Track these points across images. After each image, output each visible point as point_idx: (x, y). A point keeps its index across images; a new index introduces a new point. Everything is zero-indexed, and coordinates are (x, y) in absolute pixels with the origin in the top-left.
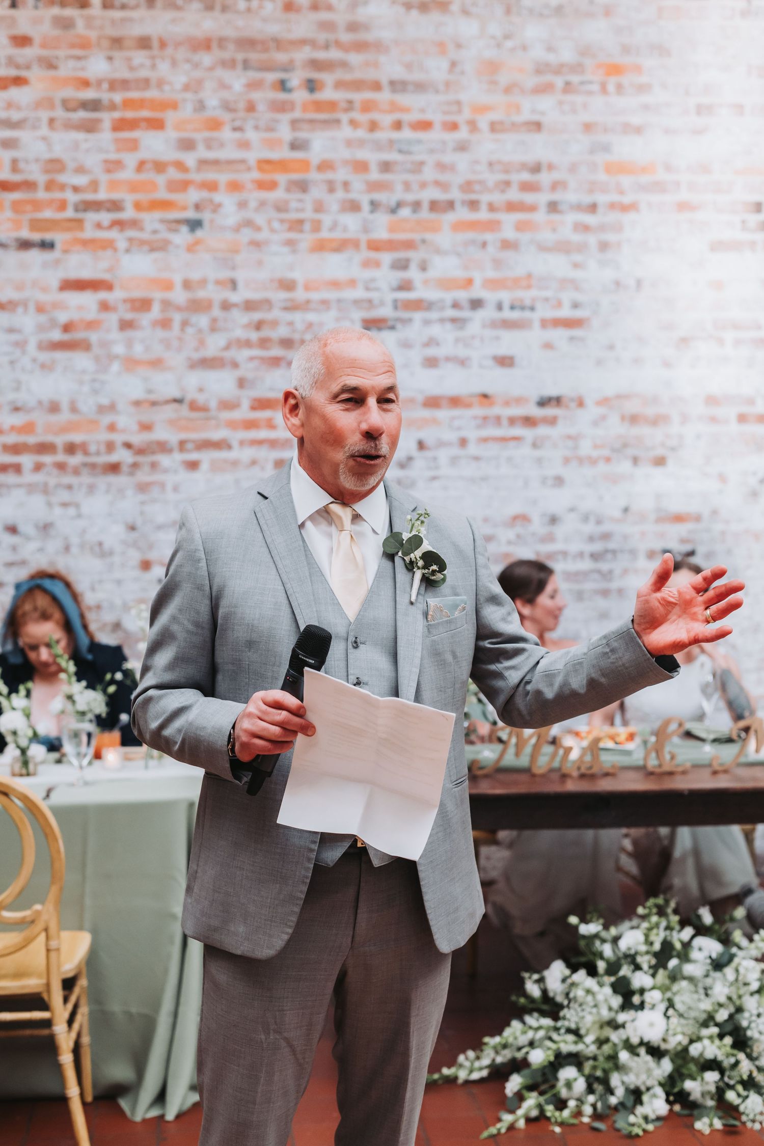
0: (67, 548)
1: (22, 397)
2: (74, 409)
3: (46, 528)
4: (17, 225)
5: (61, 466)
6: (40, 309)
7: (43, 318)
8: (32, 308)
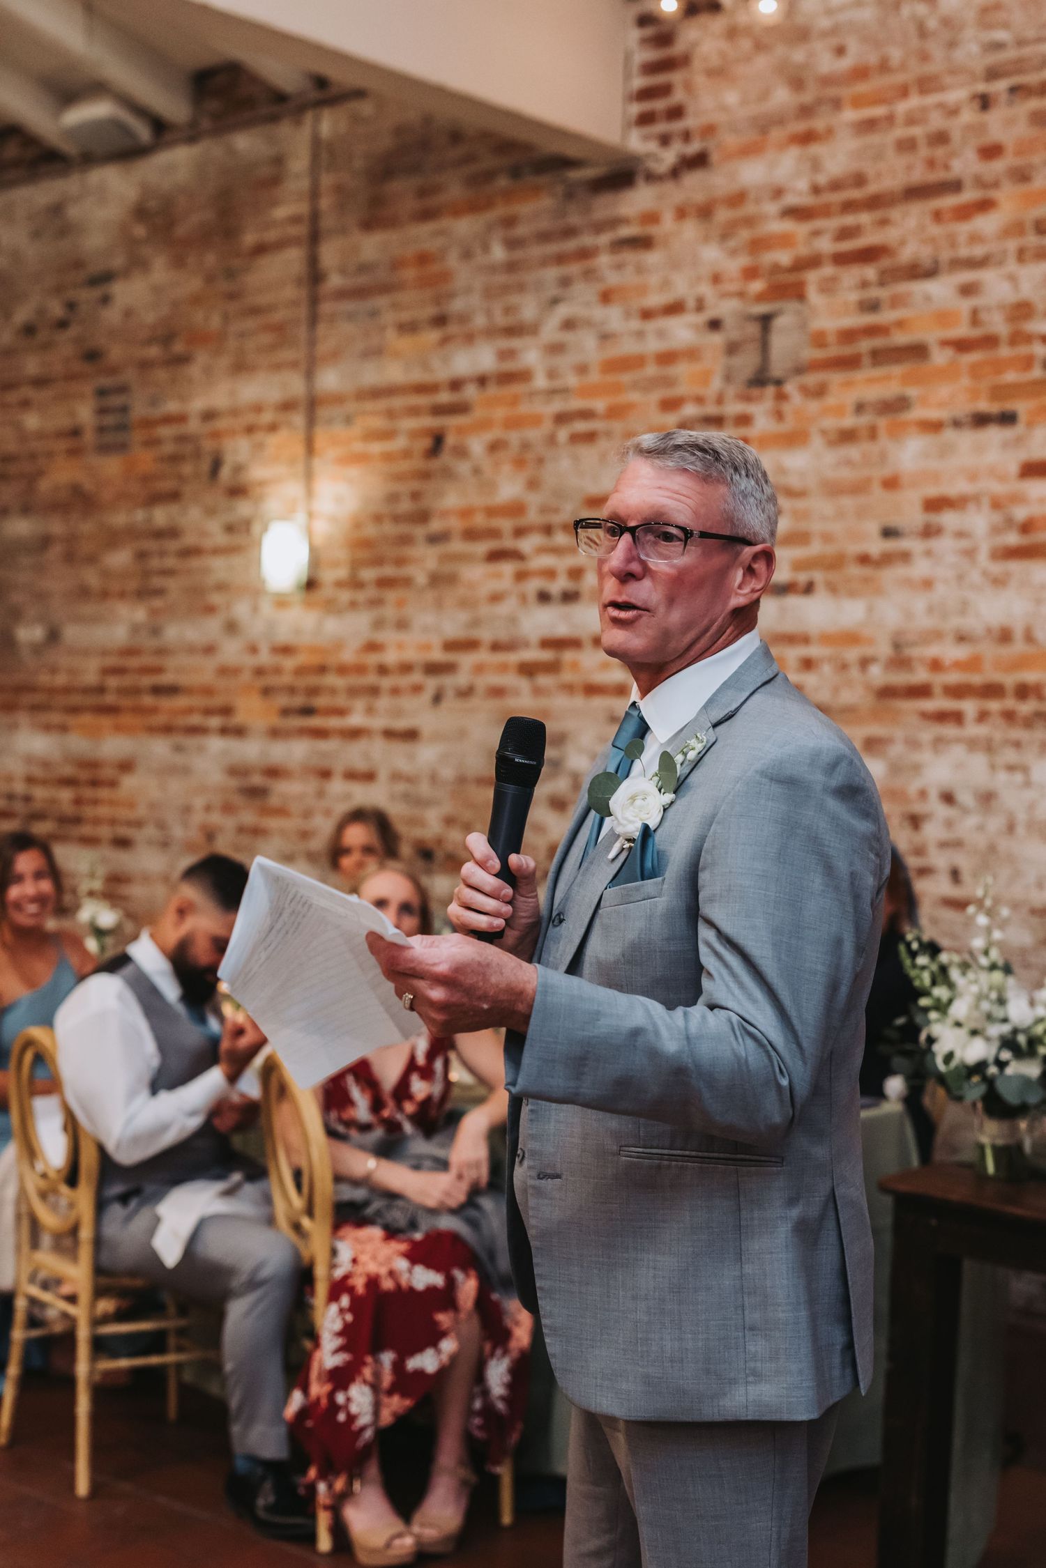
0: (1011, 828)
1: (970, 623)
2: (1029, 638)
3: (987, 798)
4: (974, 394)
5: (1009, 716)
6: (996, 504)
7: (997, 518)
8: (986, 502)
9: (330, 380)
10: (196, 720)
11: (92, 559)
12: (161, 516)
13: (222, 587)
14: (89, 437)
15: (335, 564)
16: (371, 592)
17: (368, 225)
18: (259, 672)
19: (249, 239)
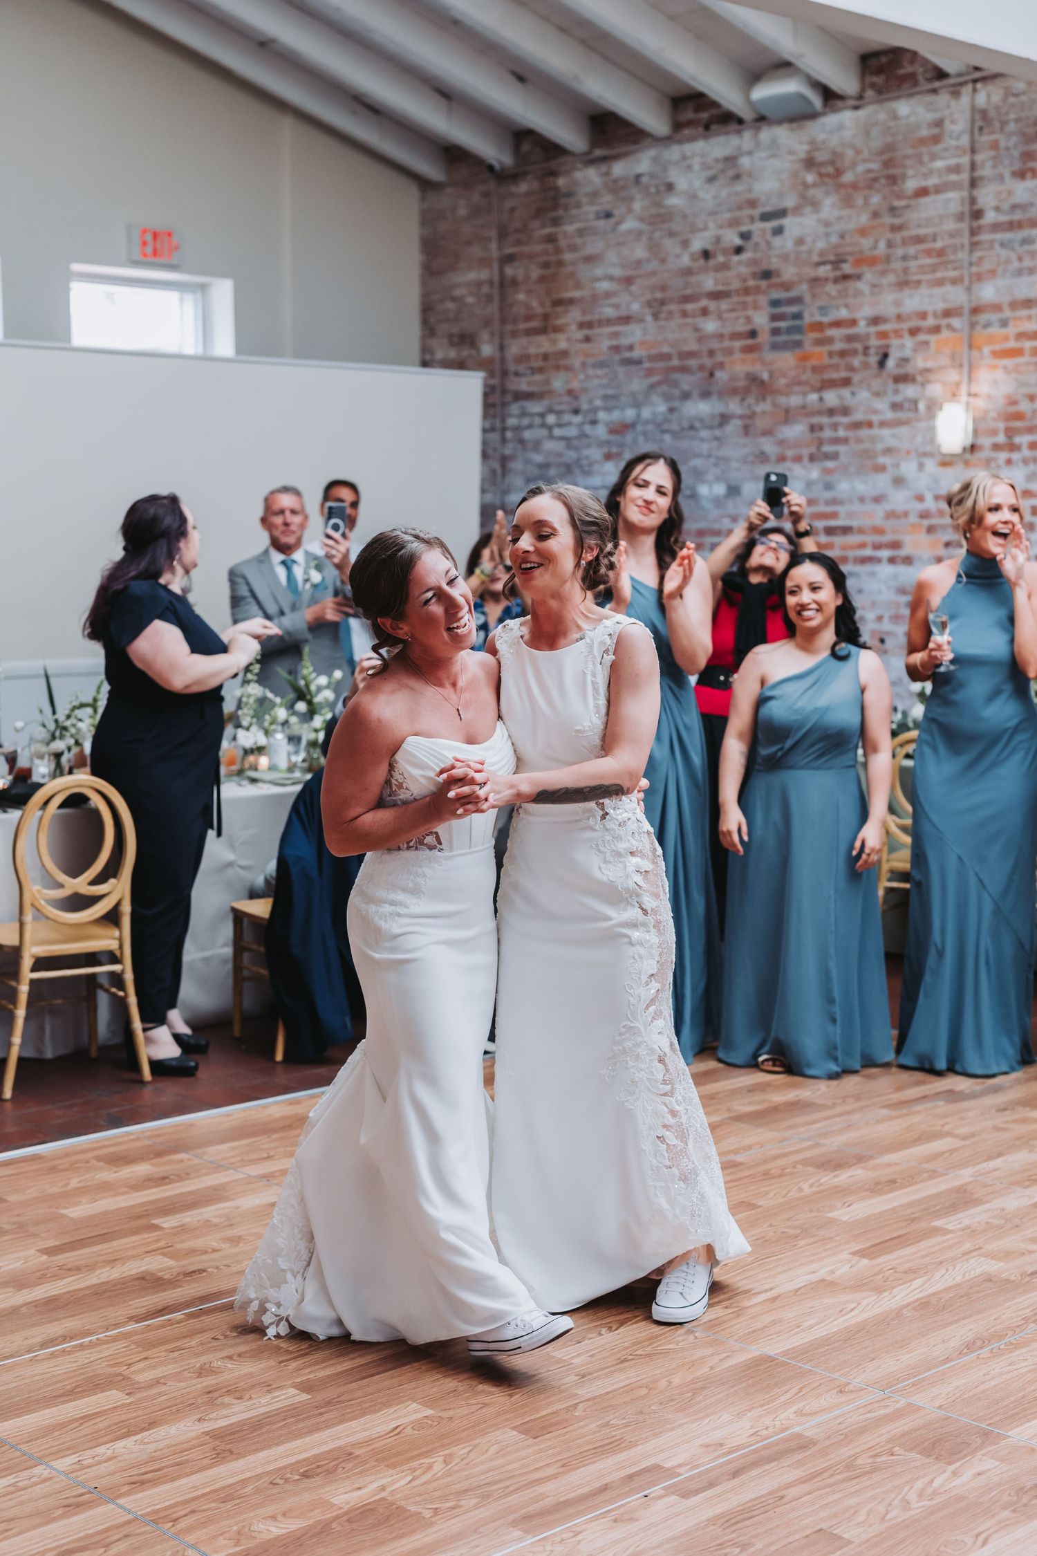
9: (988, 292)
10: (868, 552)
11: (768, 433)
12: (831, 398)
13: (888, 451)
14: (764, 338)
15: (994, 432)
16: (1026, 452)
17: (1021, 175)
18: (924, 515)
19: (911, 185)
